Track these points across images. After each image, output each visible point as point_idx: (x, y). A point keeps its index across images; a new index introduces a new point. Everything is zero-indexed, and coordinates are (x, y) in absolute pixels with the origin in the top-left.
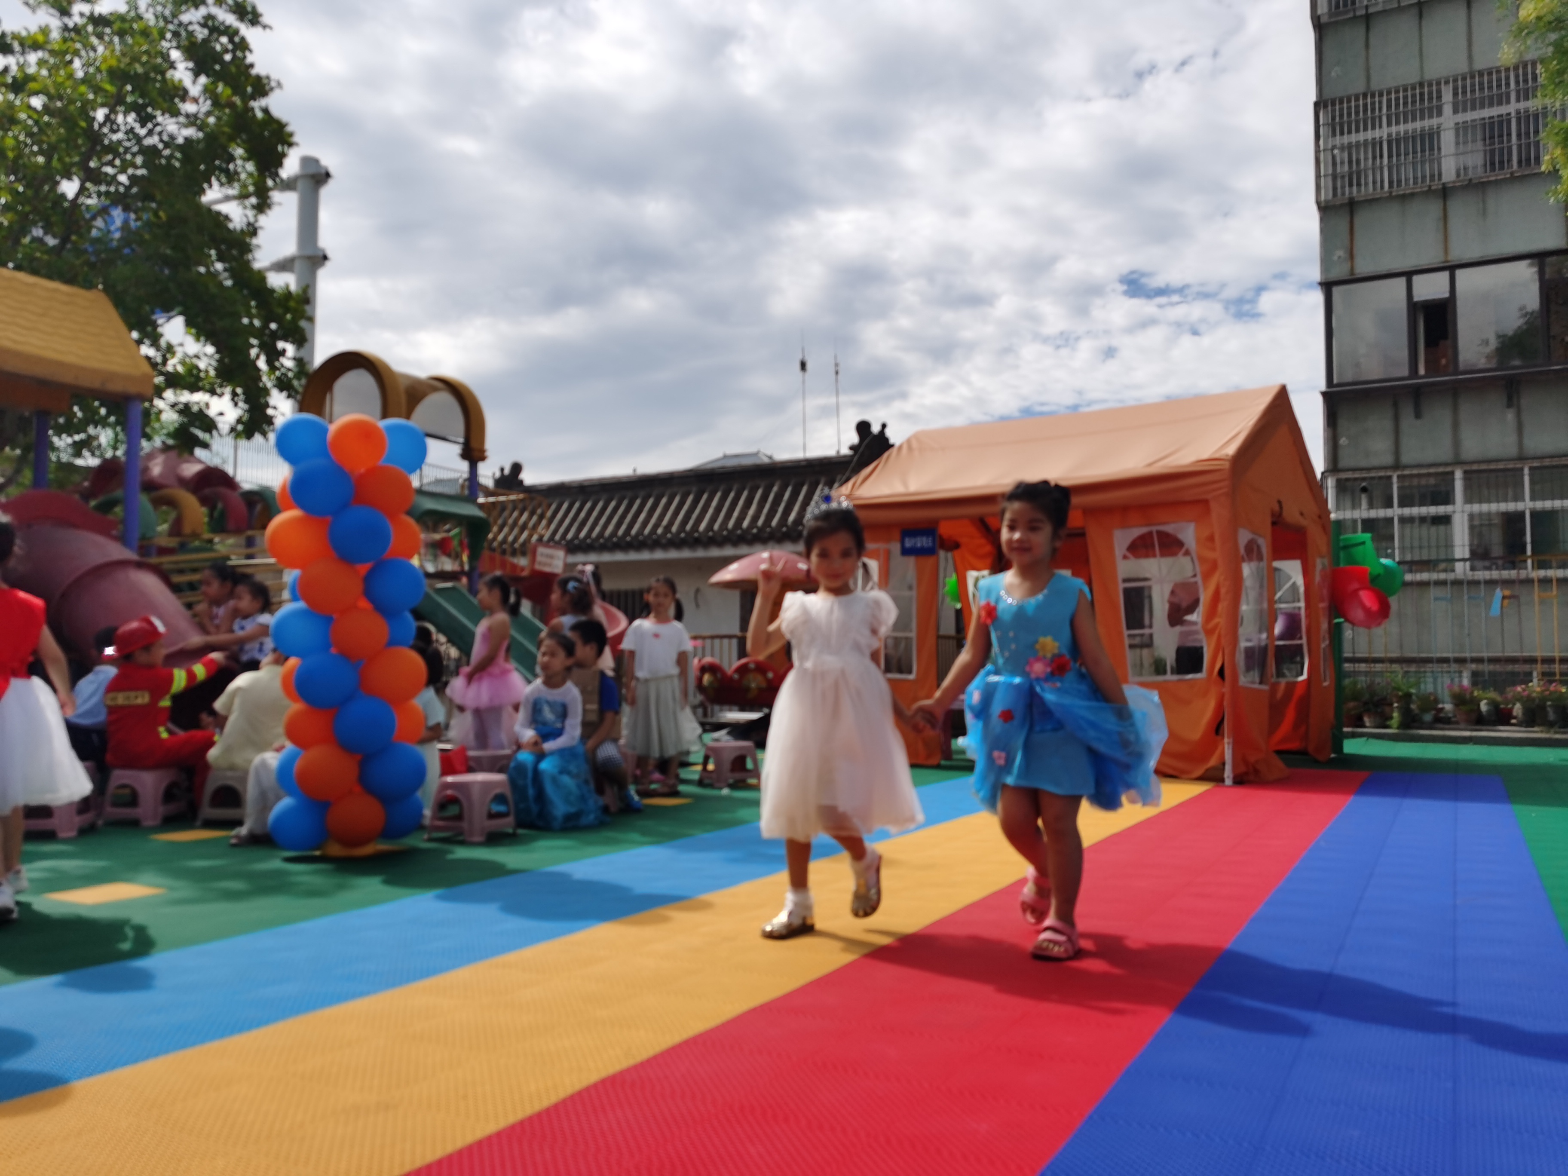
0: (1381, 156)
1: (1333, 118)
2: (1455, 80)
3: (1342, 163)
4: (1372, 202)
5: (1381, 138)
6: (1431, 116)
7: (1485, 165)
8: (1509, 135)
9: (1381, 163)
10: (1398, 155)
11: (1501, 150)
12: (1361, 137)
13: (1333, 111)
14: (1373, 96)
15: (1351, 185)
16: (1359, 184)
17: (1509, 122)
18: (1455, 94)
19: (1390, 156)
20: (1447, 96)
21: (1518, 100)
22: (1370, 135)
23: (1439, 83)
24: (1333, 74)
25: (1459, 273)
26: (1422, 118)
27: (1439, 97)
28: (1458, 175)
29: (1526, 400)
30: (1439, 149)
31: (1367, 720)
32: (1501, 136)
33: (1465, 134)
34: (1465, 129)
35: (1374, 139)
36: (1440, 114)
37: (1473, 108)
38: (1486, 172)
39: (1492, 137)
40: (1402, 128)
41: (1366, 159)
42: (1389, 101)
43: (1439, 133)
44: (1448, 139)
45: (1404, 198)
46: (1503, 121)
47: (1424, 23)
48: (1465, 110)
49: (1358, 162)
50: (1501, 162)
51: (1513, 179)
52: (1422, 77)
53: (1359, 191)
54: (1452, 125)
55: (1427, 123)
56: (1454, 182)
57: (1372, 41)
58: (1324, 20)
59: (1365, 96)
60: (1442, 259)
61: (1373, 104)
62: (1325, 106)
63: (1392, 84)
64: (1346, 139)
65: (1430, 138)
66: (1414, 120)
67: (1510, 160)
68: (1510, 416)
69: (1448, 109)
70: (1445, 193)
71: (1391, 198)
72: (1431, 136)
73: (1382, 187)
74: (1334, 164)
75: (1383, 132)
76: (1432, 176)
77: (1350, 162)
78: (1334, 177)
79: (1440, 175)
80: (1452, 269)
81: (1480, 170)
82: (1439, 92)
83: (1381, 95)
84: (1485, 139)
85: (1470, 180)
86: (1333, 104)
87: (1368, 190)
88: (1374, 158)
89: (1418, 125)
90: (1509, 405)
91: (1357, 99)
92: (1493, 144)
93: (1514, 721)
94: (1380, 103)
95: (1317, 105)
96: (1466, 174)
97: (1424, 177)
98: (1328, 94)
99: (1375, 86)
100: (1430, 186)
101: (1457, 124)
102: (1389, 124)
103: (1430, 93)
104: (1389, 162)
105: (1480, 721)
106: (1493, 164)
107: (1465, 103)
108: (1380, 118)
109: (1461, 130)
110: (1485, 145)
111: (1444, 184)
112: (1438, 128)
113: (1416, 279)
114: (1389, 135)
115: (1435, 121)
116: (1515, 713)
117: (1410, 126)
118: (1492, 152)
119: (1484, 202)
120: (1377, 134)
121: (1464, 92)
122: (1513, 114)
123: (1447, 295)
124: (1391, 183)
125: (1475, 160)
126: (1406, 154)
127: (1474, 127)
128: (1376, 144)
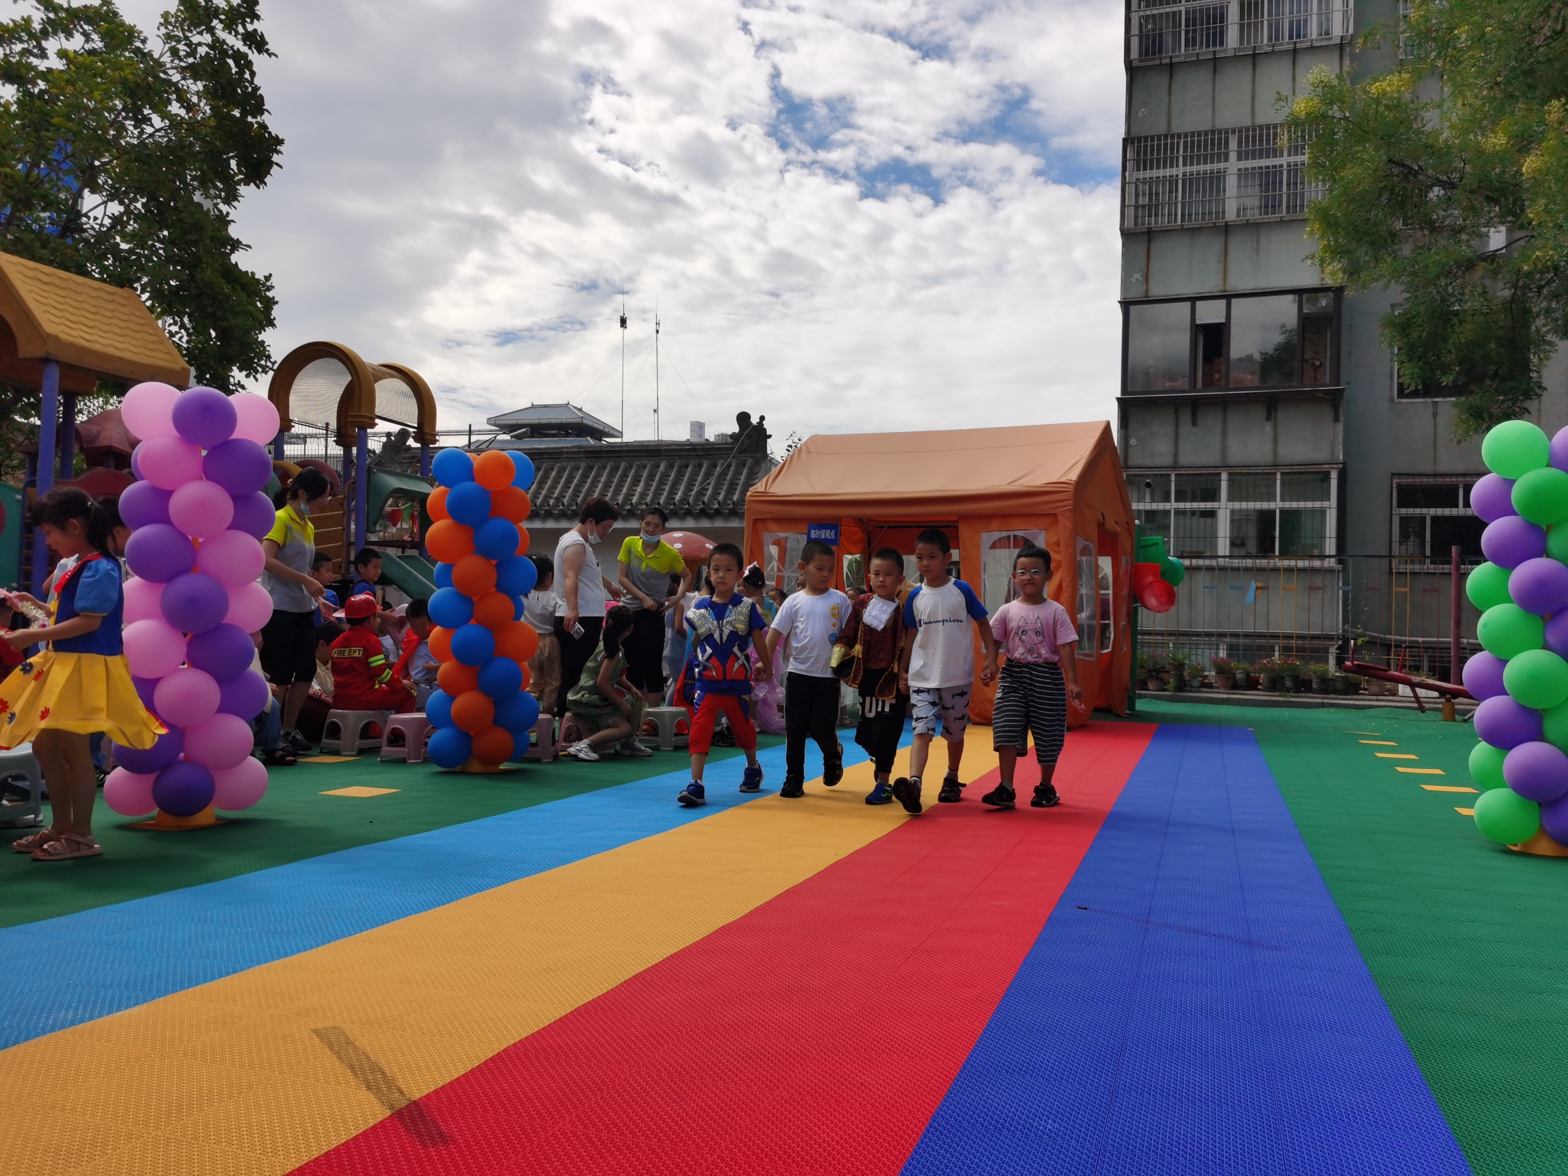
0: (1177, 191)
1: (1138, 154)
2: (1240, 131)
3: (1144, 194)
4: (1167, 232)
5: (1177, 176)
6: (1219, 161)
7: (1261, 208)
8: (1281, 183)
9: (1176, 197)
10: (1191, 192)
11: (1274, 197)
12: (1161, 173)
13: (1139, 147)
14: (1172, 137)
15: (1150, 216)
16: (1156, 215)
17: (1281, 172)
18: (1240, 143)
19: (1184, 192)
20: (1233, 145)
21: (1289, 155)
22: (1168, 172)
23: (1227, 132)
24: (1140, 114)
25: (1234, 301)
26: (1212, 162)
27: (1227, 144)
28: (1238, 215)
29: (1284, 414)
30: (1224, 190)
31: (1150, 685)
32: (1274, 184)
33: (1246, 179)
34: (1246, 175)
35: (1171, 176)
36: (1226, 160)
37: (1254, 158)
38: (1261, 215)
39: (1267, 184)
40: (1195, 168)
41: (1164, 193)
42: (1185, 143)
43: (1225, 177)
44: (1231, 182)
45: (1194, 231)
46: (1276, 171)
47: (1217, 77)
48: (1247, 159)
49: (1157, 194)
50: (1274, 207)
51: (1282, 222)
52: (1213, 126)
53: (1156, 222)
54: (1236, 171)
55: (1215, 166)
56: (1234, 221)
57: (1174, 88)
58: (1135, 64)
59: (1166, 136)
60: (1221, 288)
61: (1172, 144)
62: (1133, 143)
63: (1189, 129)
64: (1148, 174)
65: (1217, 180)
66: (1205, 163)
67: (1280, 206)
68: (1268, 428)
69: (1233, 156)
70: (1227, 229)
71: (1182, 230)
72: (1218, 178)
73: (1176, 221)
74: (1137, 195)
75: (1179, 171)
76: (1217, 213)
77: (1150, 194)
78: (1137, 207)
79: (1224, 212)
80: (1228, 297)
81: (1257, 212)
82: (1227, 139)
83: (1179, 137)
84: (1261, 185)
85: (1248, 220)
86: (1139, 141)
87: (1163, 222)
88: (1170, 192)
89: (1208, 167)
90: (1268, 419)
91: (1159, 139)
92: (1267, 190)
93: (1260, 687)
94: (1178, 143)
95: (1125, 140)
96: (1244, 215)
97: (1210, 213)
98: (1135, 132)
99: (1175, 129)
100: (1215, 223)
101: (1240, 170)
102: (1185, 165)
103: (1220, 139)
104: (1183, 197)
105: (1235, 686)
106: (1266, 207)
107: (1247, 152)
108: (1177, 158)
109: (1243, 174)
110: (1261, 192)
111: (1226, 222)
112: (1225, 172)
113: (1199, 304)
114: (1184, 174)
115: (1222, 165)
116: (1261, 681)
117: (1202, 168)
118: (1267, 197)
119: (1258, 241)
120: (1174, 171)
121: (1247, 142)
122: (1285, 167)
123: (1223, 320)
124: (1183, 215)
125: (1253, 201)
126: (1198, 191)
127: (1253, 175)
128: (1173, 180)
